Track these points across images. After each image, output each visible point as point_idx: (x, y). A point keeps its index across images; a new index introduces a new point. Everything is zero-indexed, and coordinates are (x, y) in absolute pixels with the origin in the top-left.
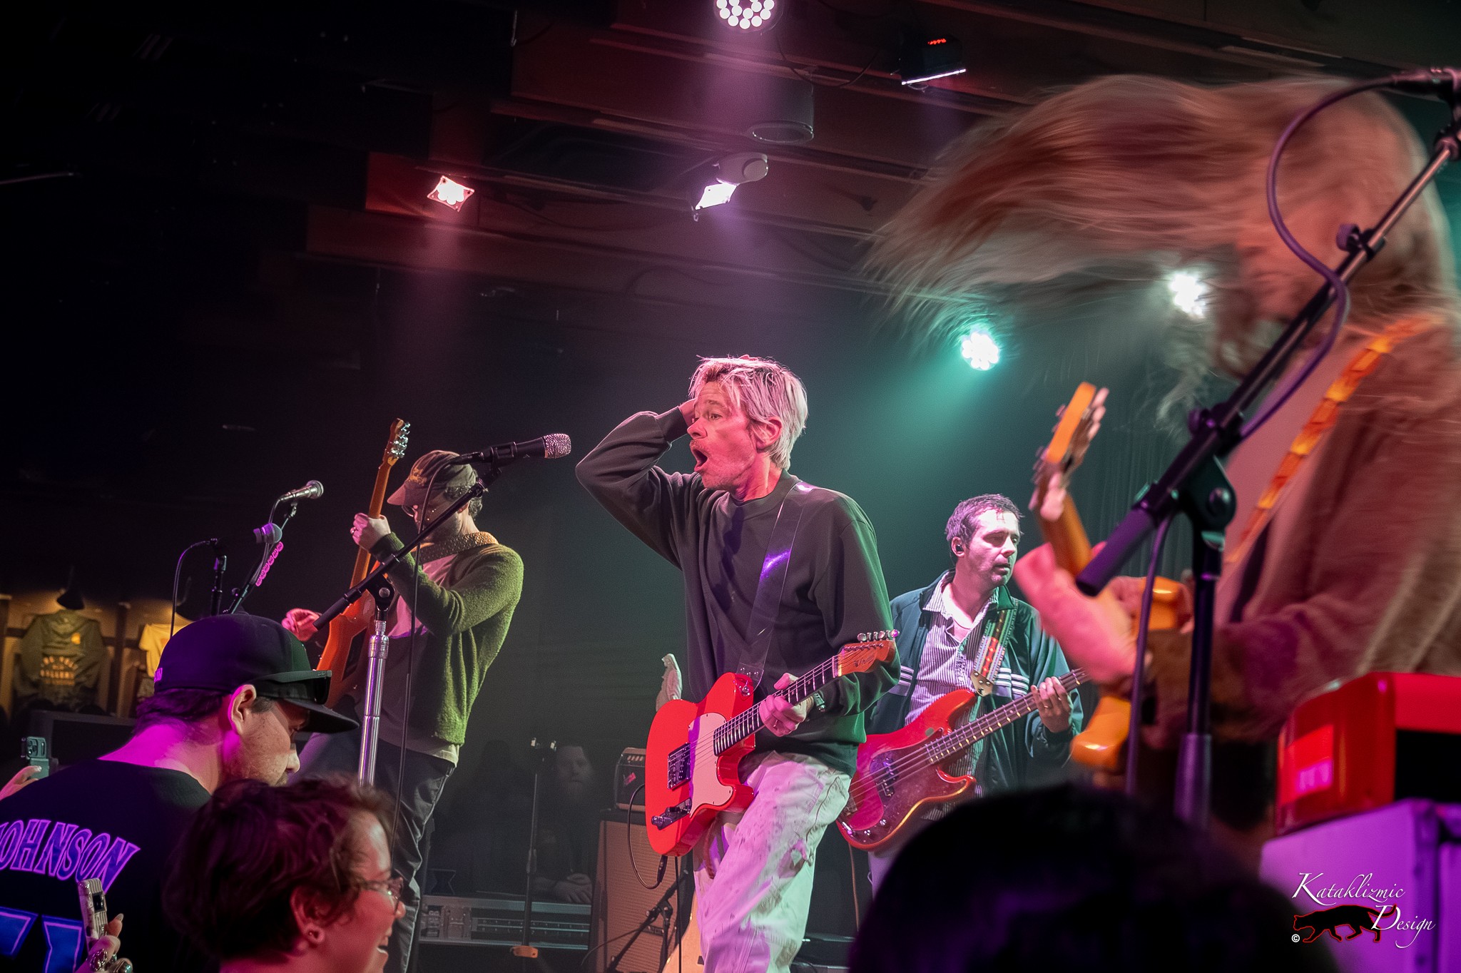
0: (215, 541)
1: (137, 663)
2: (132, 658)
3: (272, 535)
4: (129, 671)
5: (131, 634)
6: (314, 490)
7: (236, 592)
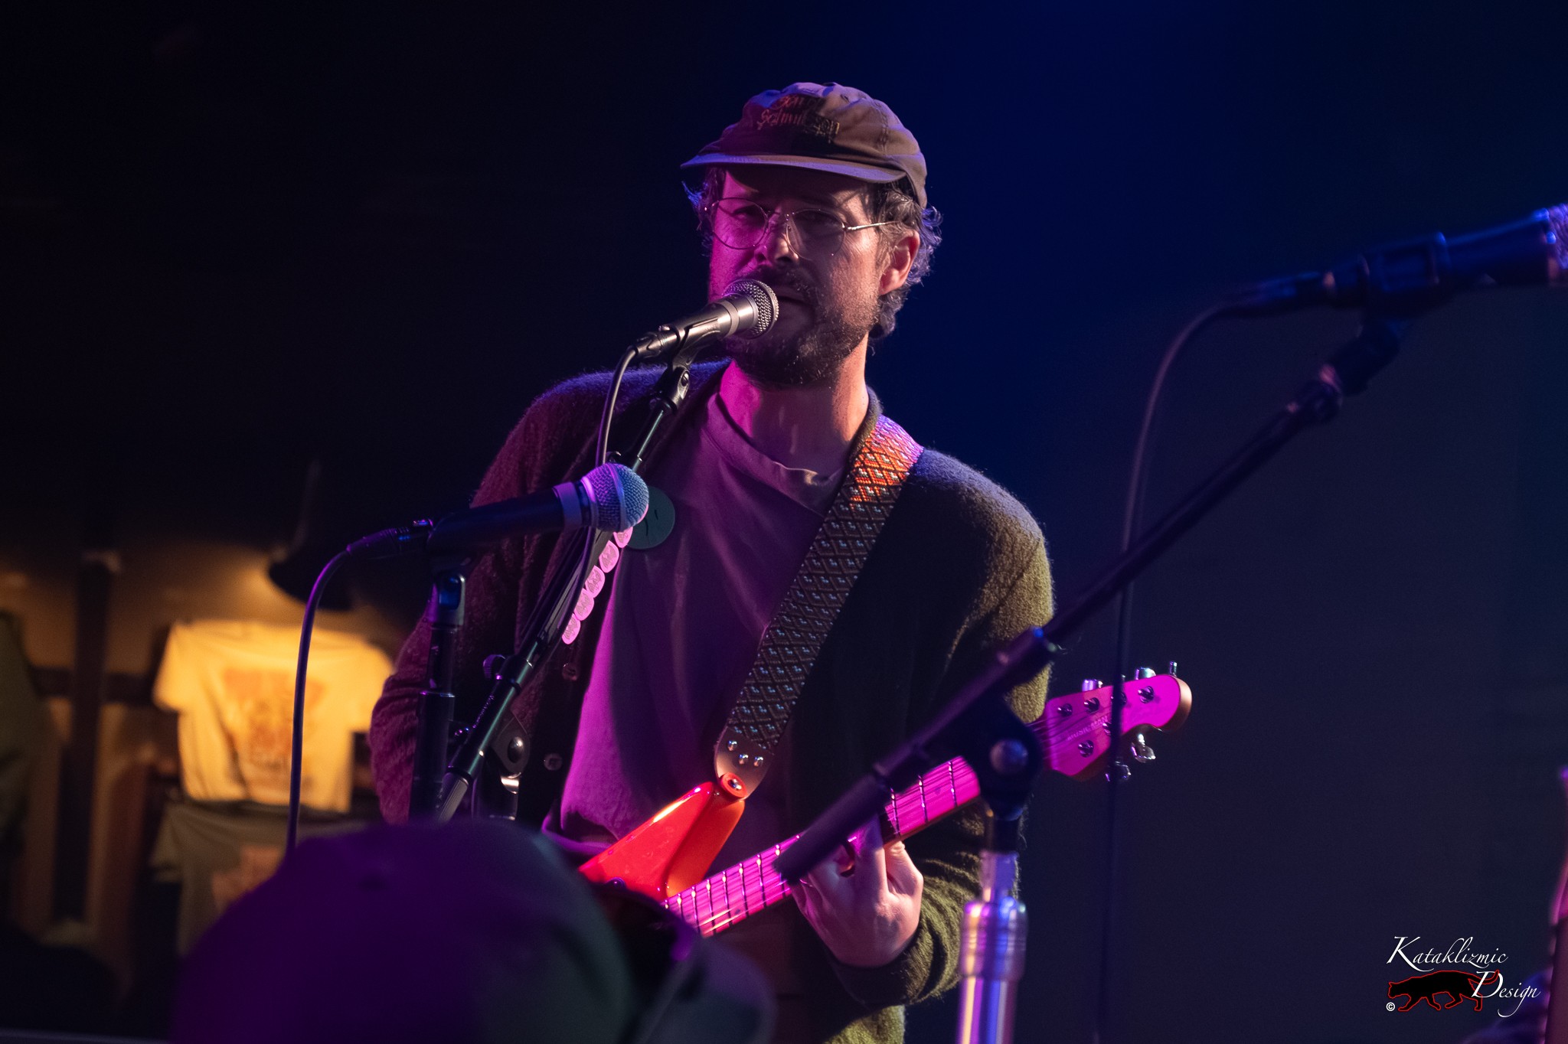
0: (428, 527)
1: (147, 754)
2: (129, 737)
3: (615, 499)
4: (124, 783)
5: (124, 657)
6: (747, 311)
7: (496, 667)
